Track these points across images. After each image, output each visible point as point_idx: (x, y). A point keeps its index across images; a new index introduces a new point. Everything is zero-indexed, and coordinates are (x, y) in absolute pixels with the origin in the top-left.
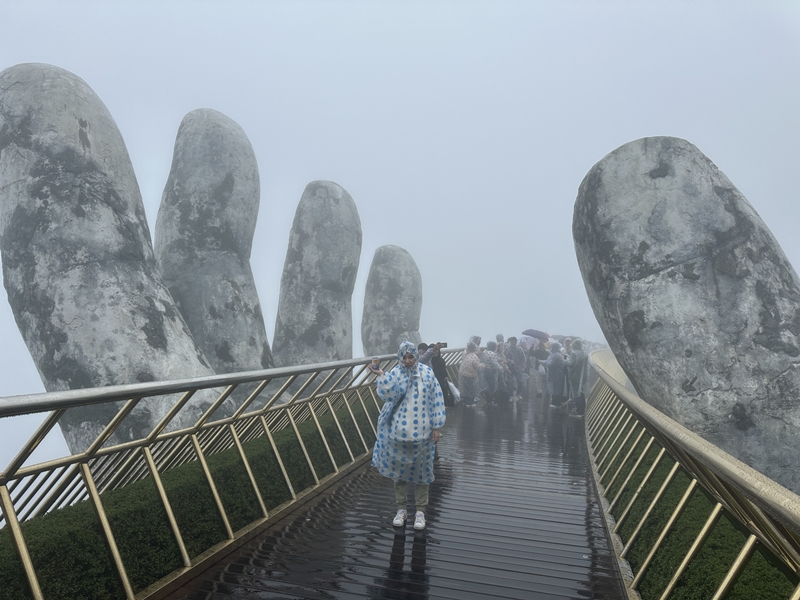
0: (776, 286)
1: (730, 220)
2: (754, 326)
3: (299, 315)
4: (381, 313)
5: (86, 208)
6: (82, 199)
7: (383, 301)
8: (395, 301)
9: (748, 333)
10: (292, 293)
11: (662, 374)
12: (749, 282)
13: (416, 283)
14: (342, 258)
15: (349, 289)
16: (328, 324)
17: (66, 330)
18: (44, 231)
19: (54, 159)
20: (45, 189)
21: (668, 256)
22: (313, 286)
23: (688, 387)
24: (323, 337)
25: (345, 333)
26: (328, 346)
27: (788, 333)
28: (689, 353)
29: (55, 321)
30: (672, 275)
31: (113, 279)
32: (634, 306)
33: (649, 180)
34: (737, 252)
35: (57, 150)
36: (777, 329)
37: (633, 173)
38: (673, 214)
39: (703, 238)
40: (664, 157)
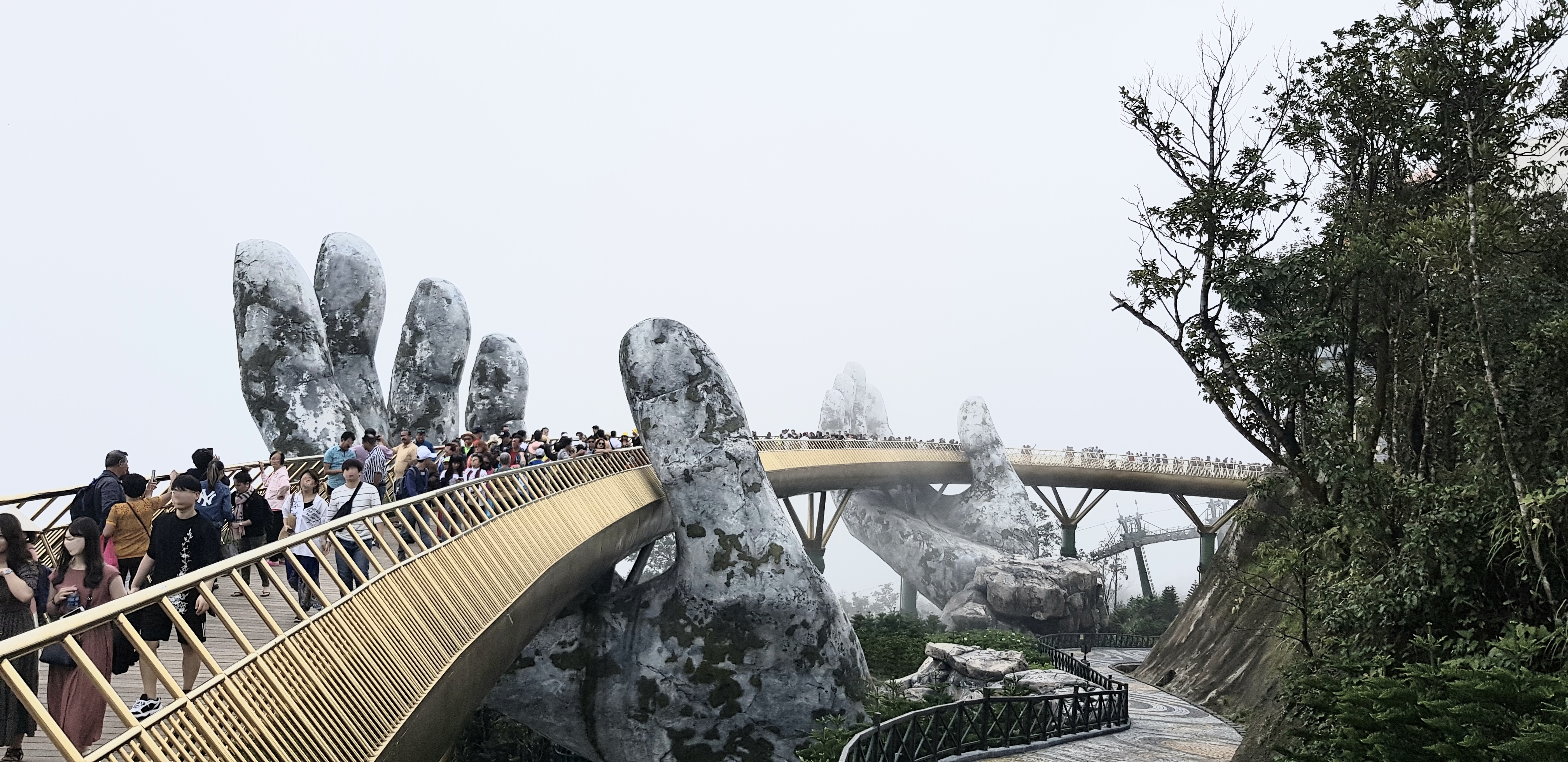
0: (717, 406)
1: (697, 369)
2: (701, 428)
3: (411, 405)
4: (486, 401)
5: (306, 346)
6: (304, 341)
7: (488, 390)
8: (501, 391)
9: (697, 433)
10: (404, 384)
11: (657, 454)
12: (703, 404)
13: (522, 373)
14: (453, 354)
15: (457, 381)
16: (438, 414)
17: (297, 422)
18: (282, 361)
19: (287, 314)
20: (282, 334)
21: (663, 388)
22: (426, 379)
23: (666, 460)
24: (434, 425)
25: (453, 422)
26: (439, 433)
27: (718, 433)
28: (669, 442)
29: (288, 416)
30: (663, 399)
31: (324, 391)
32: (645, 415)
33: (654, 343)
34: (699, 387)
35: (288, 308)
36: (712, 430)
37: (646, 339)
38: (666, 364)
39: (682, 379)
40: (664, 331)
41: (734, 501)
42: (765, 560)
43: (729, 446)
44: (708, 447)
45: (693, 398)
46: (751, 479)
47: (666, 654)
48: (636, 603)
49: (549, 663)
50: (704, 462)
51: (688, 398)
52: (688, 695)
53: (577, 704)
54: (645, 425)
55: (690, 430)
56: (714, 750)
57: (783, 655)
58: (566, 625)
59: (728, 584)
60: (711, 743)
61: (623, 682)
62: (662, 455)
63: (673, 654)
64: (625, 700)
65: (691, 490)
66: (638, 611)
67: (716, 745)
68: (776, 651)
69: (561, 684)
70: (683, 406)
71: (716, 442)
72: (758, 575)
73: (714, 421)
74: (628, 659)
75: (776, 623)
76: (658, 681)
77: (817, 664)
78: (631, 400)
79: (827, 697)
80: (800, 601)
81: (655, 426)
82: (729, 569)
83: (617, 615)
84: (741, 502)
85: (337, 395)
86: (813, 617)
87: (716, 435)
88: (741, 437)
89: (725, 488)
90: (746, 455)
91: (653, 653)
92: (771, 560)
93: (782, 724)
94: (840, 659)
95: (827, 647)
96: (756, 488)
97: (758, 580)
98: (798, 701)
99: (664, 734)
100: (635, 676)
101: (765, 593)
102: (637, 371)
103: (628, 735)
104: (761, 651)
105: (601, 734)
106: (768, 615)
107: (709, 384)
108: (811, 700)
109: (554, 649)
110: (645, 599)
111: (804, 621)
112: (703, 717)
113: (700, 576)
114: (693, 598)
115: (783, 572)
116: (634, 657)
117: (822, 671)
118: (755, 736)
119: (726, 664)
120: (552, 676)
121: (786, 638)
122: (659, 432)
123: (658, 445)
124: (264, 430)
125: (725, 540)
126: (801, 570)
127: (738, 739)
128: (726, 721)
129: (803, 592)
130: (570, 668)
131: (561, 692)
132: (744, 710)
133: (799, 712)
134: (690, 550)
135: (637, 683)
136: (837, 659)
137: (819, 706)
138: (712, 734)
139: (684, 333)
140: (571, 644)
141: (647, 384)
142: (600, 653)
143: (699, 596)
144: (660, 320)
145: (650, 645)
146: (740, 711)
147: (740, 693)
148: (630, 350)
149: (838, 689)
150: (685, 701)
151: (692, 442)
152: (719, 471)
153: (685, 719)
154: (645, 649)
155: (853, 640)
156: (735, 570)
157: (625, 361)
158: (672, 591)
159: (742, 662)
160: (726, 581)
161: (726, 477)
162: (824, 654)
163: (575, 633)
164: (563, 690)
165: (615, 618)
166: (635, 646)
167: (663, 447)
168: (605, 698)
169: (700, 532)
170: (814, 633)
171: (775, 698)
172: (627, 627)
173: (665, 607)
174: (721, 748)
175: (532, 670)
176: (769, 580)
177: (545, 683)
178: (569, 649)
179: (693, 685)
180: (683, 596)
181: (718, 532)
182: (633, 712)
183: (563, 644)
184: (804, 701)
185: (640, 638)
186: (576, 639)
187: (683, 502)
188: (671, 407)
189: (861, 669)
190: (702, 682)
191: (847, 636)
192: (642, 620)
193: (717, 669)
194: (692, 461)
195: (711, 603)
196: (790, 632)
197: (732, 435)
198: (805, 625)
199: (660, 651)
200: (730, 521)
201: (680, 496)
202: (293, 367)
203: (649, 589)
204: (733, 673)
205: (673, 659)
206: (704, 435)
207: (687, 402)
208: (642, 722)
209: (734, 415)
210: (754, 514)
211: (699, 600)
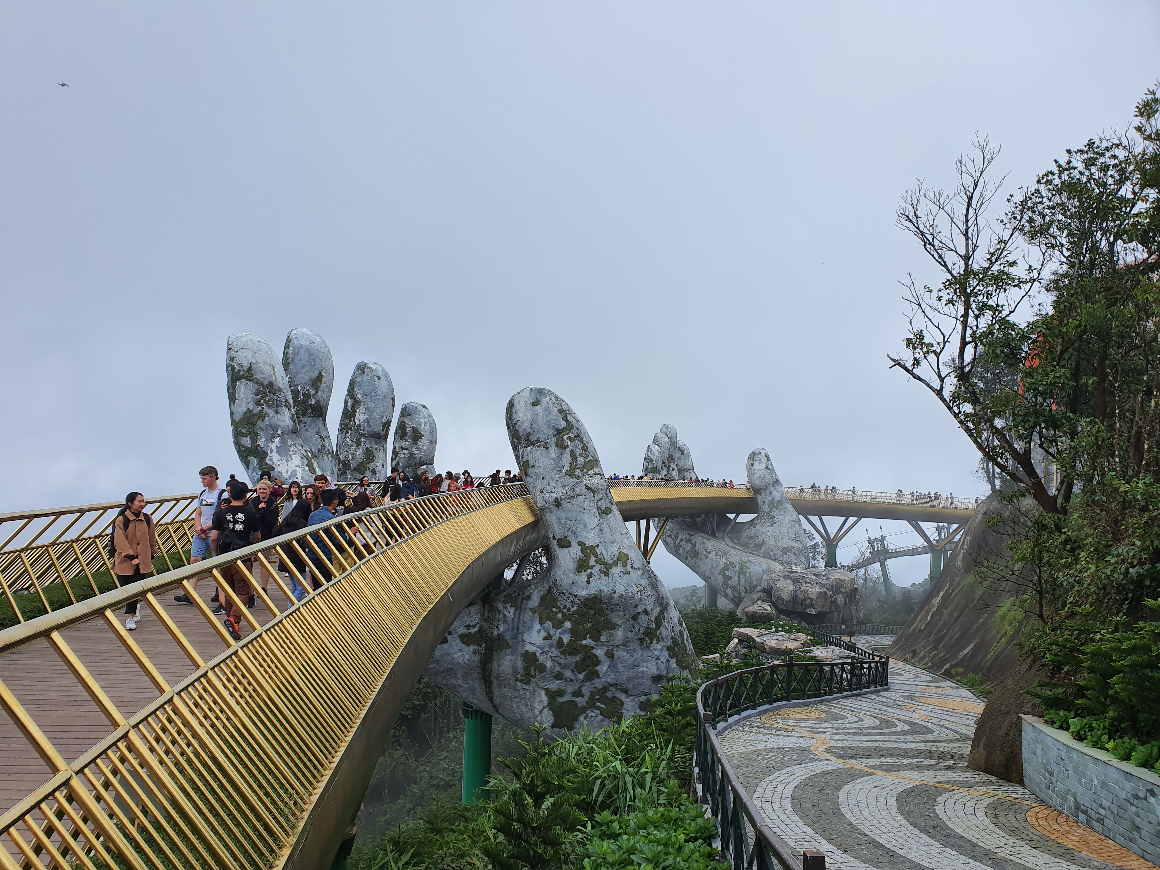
0: (578, 451)
1: (563, 424)
2: (567, 467)
5: (280, 410)
6: (278, 406)
7: (407, 443)
8: (417, 444)
9: (564, 471)
10: (347, 439)
11: (535, 487)
12: (568, 450)
13: (433, 431)
14: (382, 417)
15: (385, 436)
16: (372, 461)
18: (262, 421)
19: (265, 387)
20: (262, 402)
21: (538, 438)
22: (363, 435)
23: (541, 491)
24: (370, 469)
28: (543, 478)
29: (267, 461)
30: (539, 446)
31: (292, 442)
32: (525, 459)
33: (531, 406)
34: (565, 437)
35: (266, 383)
36: (575, 469)
37: (525, 403)
38: (541, 421)
39: (552, 432)
40: (539, 397)
41: (592, 520)
42: (615, 564)
43: (587, 481)
44: (571, 481)
45: (561, 446)
46: (604, 504)
47: (543, 634)
48: (521, 597)
49: (458, 641)
50: (569, 492)
51: (557, 445)
52: (560, 664)
53: (479, 671)
54: (525, 466)
55: (558, 469)
56: (579, 705)
57: (630, 635)
58: (470, 612)
59: (588, 582)
60: (577, 700)
61: (512, 654)
62: (539, 488)
63: (549, 634)
64: (514, 668)
65: (560, 513)
66: (522, 602)
67: (581, 701)
68: (624, 632)
69: (467, 656)
70: (553, 451)
71: (578, 477)
72: (610, 576)
73: (576, 462)
74: (515, 637)
75: (624, 611)
76: (538, 654)
77: (655, 642)
78: (515, 448)
79: (663, 666)
80: (641, 595)
81: (533, 466)
82: (589, 571)
83: (507, 606)
84: (597, 521)
85: (302, 446)
86: (652, 607)
87: (578, 472)
88: (596, 474)
89: (585, 511)
90: (600, 487)
91: (534, 633)
92: (620, 564)
93: (630, 686)
94: (672, 638)
95: (662, 628)
96: (607, 511)
97: (610, 579)
98: (641, 669)
99: (543, 693)
100: (521, 650)
101: (615, 589)
102: (519, 426)
103: (516, 694)
104: (613, 631)
105: (496, 693)
106: (618, 605)
107: (572, 436)
108: (651, 668)
109: (462, 630)
110: (527, 593)
111: (645, 609)
112: (572, 680)
113: (568, 576)
114: (563, 593)
115: (629, 573)
116: (520, 636)
117: (659, 647)
118: (609, 694)
119: (587, 642)
120: (460, 650)
121: (631, 622)
122: (536, 470)
123: (535, 480)
124: (250, 472)
125: (586, 550)
126: (641, 572)
127: (597, 697)
128: (588, 684)
129: (644, 588)
130: (474, 644)
131: (467, 662)
132: (601, 675)
133: (642, 677)
134: (560, 557)
135: (522, 655)
136: (669, 638)
137: (656, 673)
138: (578, 693)
139: (553, 398)
140: (474, 627)
141: (527, 436)
142: (495, 633)
143: (567, 591)
144: (536, 389)
145: (531, 628)
146: (598, 676)
147: (598, 663)
148: (514, 411)
149: (671, 660)
150: (558, 668)
151: (560, 478)
152: (580, 499)
153: (558, 682)
154: (528, 630)
155: (681, 624)
156: (593, 571)
157: (511, 419)
158: (547, 587)
159: (599, 640)
160: (587, 580)
161: (586, 503)
162: (660, 634)
163: (476, 619)
164: (469, 661)
165: (506, 608)
166: (521, 628)
167: (539, 481)
168: (499, 666)
169: (566, 544)
170: (653, 619)
171: (624, 666)
172: (514, 614)
173: (542, 599)
174: (585, 704)
175: (446, 646)
176: (618, 579)
177: (455, 656)
178: (473, 631)
179: (563, 657)
180: (555, 591)
181: (580, 543)
182: (520, 677)
183: (468, 627)
184: (645, 669)
185: (524, 622)
186: (478, 623)
187: (554, 522)
188: (544, 453)
189: (687, 646)
190: (570, 654)
191: (677, 622)
192: (525, 608)
193: (581, 645)
194: (561, 492)
195: (576, 596)
196: (635, 618)
197: (589, 472)
198: (646, 612)
199: (539, 632)
200: (589, 536)
201: (551, 517)
202: (270, 426)
203: (530, 586)
204: (593, 648)
205: (548, 637)
206: (569, 473)
207: (556, 448)
208: (526, 684)
209: (590, 458)
210: (606, 530)
211: (567, 594)
